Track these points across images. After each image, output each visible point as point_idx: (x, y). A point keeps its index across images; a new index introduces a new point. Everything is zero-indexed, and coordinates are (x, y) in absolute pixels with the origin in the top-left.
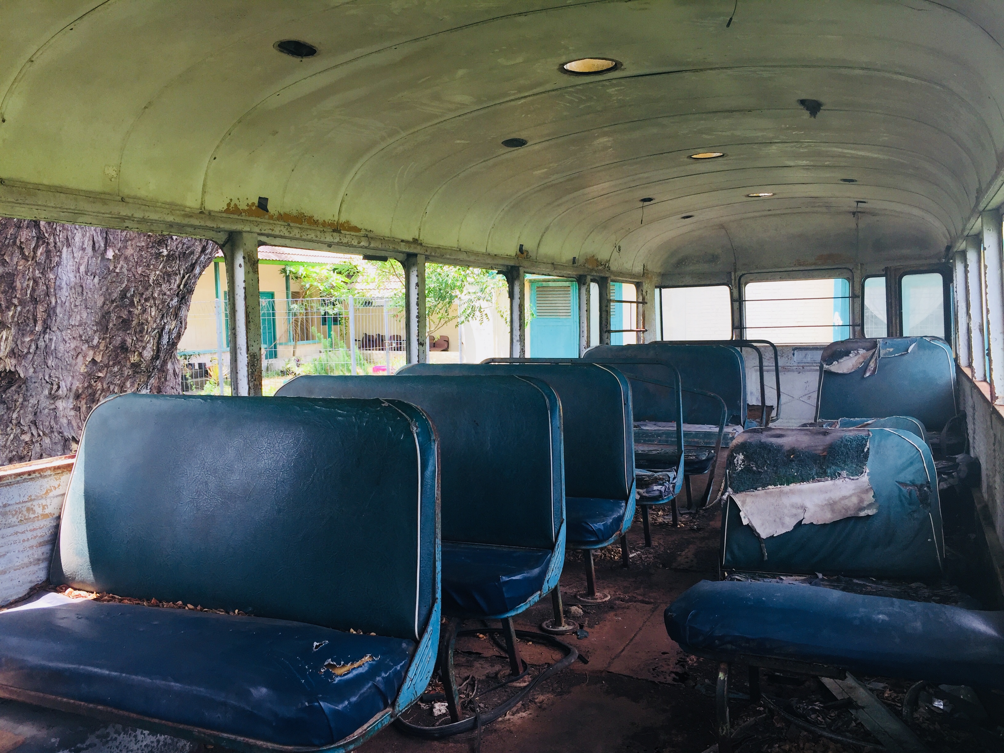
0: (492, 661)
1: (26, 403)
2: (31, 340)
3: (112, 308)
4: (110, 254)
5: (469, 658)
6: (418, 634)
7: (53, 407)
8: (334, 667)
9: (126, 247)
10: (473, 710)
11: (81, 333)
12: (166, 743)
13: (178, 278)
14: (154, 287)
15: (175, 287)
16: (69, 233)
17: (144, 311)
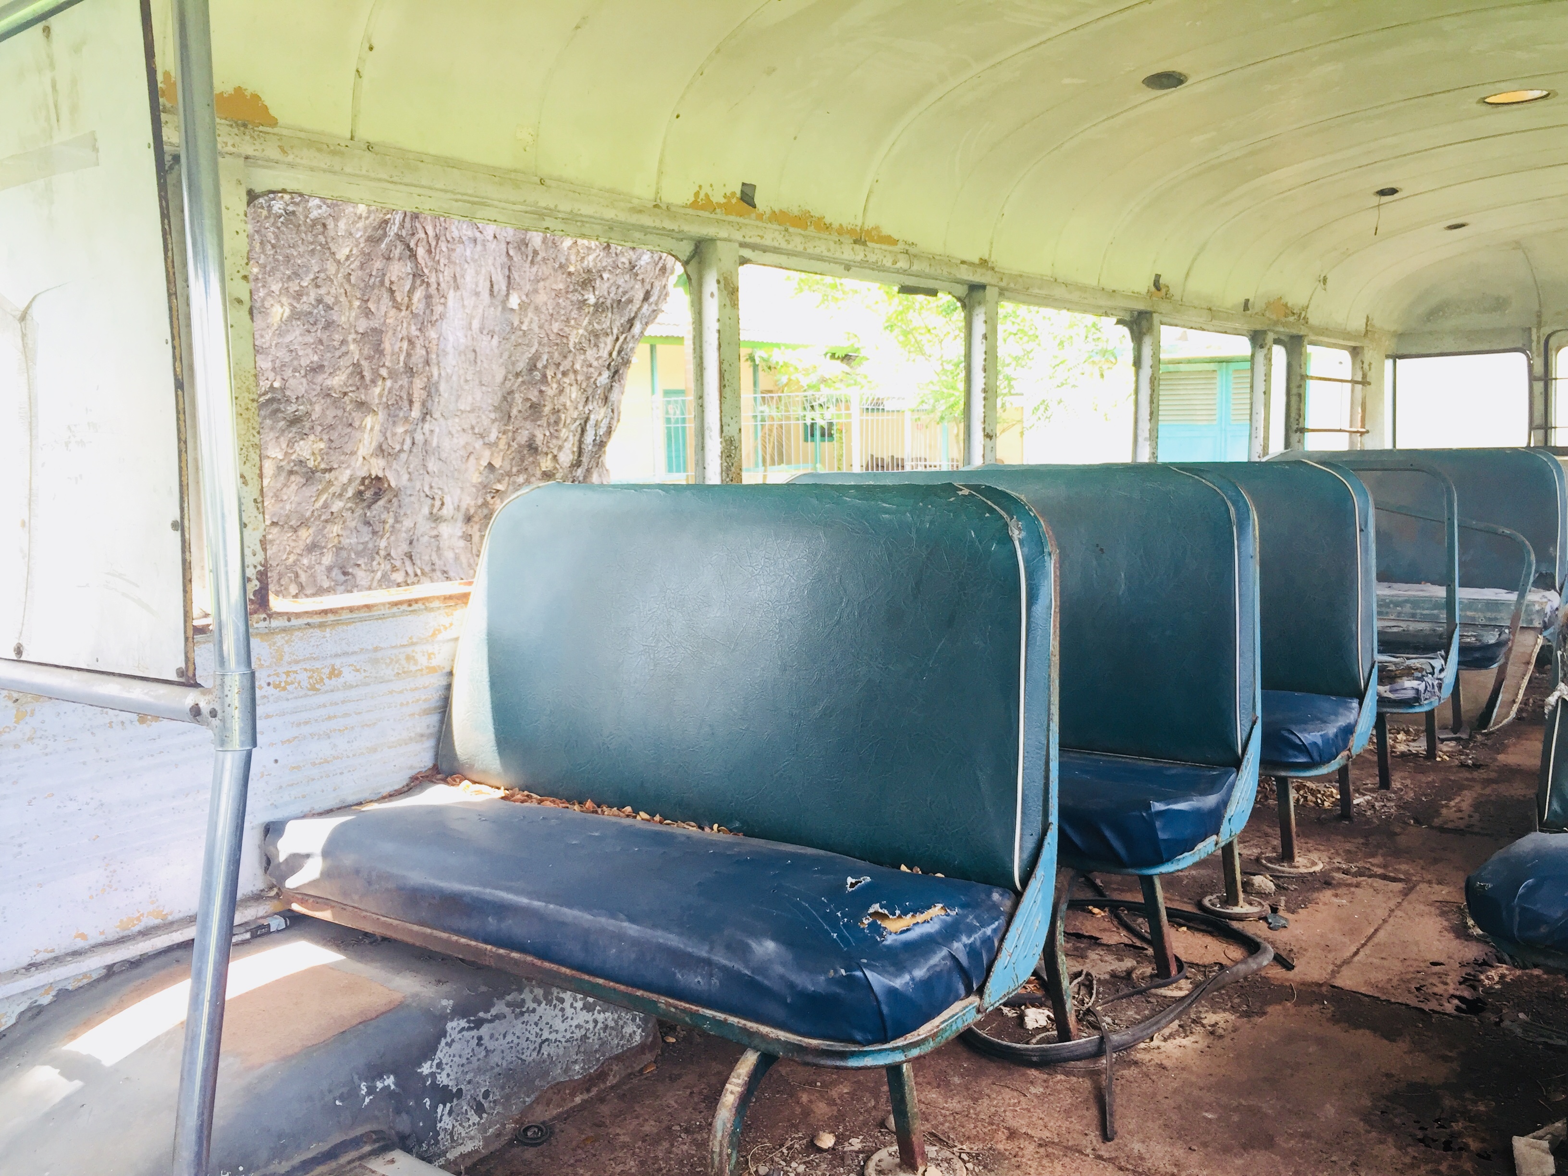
0: (1119, 951)
1: (398, 526)
2: (406, 432)
3: (517, 385)
4: (514, 301)
5: (1079, 945)
6: (1020, 880)
7: (435, 533)
8: (884, 917)
9: (536, 291)
10: (1096, 1027)
11: (474, 422)
12: (607, 1026)
13: (610, 340)
14: (575, 355)
15: (605, 355)
16: (458, 269)
17: (561, 391)
